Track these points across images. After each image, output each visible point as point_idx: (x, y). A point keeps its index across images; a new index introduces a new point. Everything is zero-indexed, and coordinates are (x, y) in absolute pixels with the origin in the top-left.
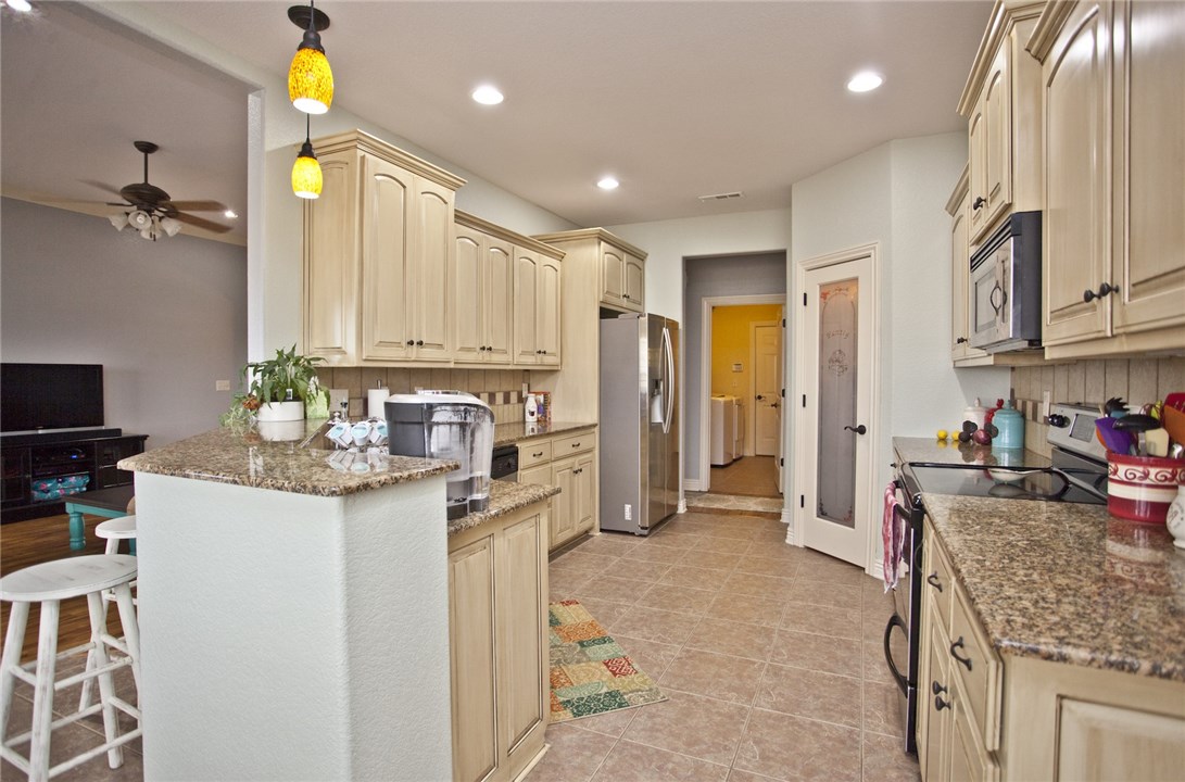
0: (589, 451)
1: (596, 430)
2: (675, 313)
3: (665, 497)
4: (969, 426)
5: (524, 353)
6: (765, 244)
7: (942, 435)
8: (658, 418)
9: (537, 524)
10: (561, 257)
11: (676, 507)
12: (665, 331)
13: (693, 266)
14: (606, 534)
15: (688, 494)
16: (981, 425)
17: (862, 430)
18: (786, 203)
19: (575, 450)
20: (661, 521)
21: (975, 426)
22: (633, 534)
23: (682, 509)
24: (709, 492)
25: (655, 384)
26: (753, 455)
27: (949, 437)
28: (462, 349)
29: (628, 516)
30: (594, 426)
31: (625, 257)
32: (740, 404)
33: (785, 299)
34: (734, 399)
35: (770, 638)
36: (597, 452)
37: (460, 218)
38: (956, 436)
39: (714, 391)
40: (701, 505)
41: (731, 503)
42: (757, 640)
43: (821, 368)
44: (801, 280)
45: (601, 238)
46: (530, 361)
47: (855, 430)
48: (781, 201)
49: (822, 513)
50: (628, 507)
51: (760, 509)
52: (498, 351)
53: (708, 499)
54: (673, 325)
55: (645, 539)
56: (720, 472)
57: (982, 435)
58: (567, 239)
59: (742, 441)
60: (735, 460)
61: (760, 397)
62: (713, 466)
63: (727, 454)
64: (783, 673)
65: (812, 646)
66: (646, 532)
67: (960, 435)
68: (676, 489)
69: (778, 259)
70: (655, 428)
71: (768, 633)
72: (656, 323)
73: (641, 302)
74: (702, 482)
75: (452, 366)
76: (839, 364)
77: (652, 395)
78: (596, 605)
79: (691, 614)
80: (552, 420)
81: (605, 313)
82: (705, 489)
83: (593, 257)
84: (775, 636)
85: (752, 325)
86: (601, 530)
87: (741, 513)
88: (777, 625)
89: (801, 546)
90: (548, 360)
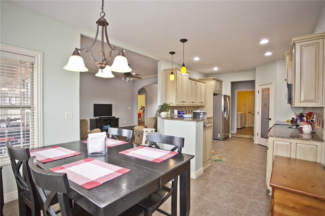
0: (211, 123)
1: (212, 118)
2: (229, 94)
3: (227, 134)
4: (293, 118)
5: (199, 103)
6: (249, 78)
7: (287, 120)
8: (225, 116)
10: (205, 83)
11: (229, 136)
12: (227, 98)
13: (233, 84)
14: (214, 140)
15: (231, 134)
16: (295, 118)
17: (270, 119)
18: (255, 70)
19: (208, 122)
20: (226, 138)
21: (294, 119)
22: (220, 140)
23: (230, 136)
24: (236, 134)
25: (225, 109)
26: (248, 127)
27: (289, 121)
28: (189, 102)
29: (219, 136)
30: (212, 117)
31: (218, 82)
32: (244, 114)
33: (255, 90)
34: (243, 113)
36: (212, 123)
37: (190, 79)
38: (290, 120)
39: (238, 111)
40: (235, 136)
41: (242, 136)
43: (262, 106)
44: (258, 88)
45: (214, 79)
46: (199, 104)
47: (269, 119)
49: (262, 137)
50: (219, 134)
51: (249, 137)
52: (195, 103)
53: (236, 135)
54: (229, 97)
55: (222, 141)
56: (239, 130)
57: (295, 120)
58: (206, 79)
59: (245, 123)
60: (243, 128)
61: (250, 112)
62: (237, 129)
63: (241, 126)
66: (223, 140)
67: (291, 120)
68: (229, 133)
69: (253, 82)
70: (225, 118)
71: (248, 155)
72: (225, 96)
73: (221, 92)
74: (235, 131)
75: (188, 106)
76: (266, 106)
77: (224, 112)
79: (233, 152)
81: (215, 94)
82: (235, 133)
83: (212, 84)
85: (248, 95)
86: (213, 139)
87: (244, 138)
88: (250, 154)
89: (257, 144)
90: (203, 104)
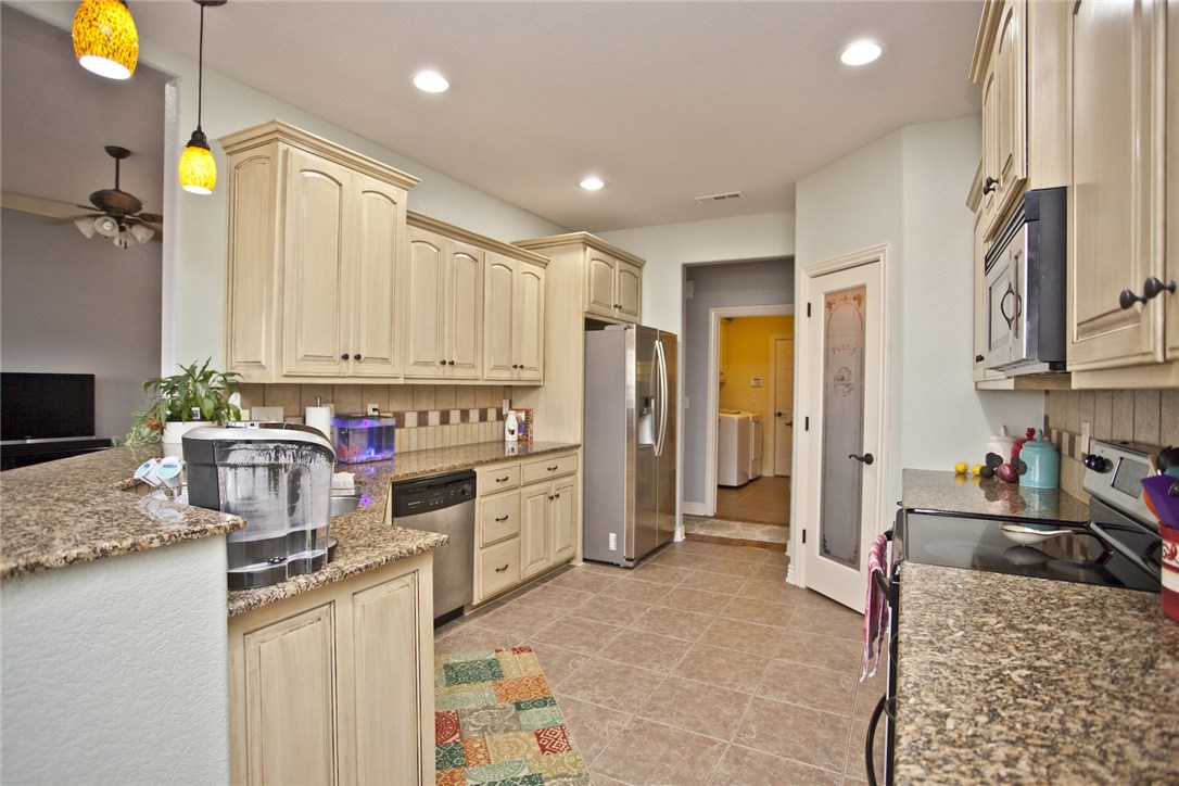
0: (571, 474)
1: (580, 451)
2: (675, 326)
3: (658, 522)
4: (993, 459)
5: (496, 368)
6: (771, 250)
7: (961, 468)
8: (647, 439)
9: (417, 583)
10: (545, 264)
11: (672, 534)
12: (658, 345)
13: (695, 275)
14: (589, 565)
15: (688, 519)
16: (1007, 458)
17: (869, 459)
18: (790, 206)
19: (551, 474)
20: (652, 548)
21: (1000, 459)
22: (618, 565)
23: (679, 537)
24: (715, 517)
25: (644, 401)
26: (772, 475)
27: (970, 471)
28: (417, 363)
29: (612, 546)
30: (578, 446)
31: (617, 264)
32: (757, 421)
33: (793, 308)
34: (751, 416)
35: (740, 706)
36: (580, 475)
37: (413, 219)
38: (977, 471)
39: (723, 405)
40: (702, 532)
41: (736, 531)
42: (725, 711)
43: (826, 386)
44: (807, 290)
45: (587, 243)
46: (504, 377)
47: (861, 459)
48: (785, 202)
49: (825, 551)
50: (612, 536)
51: (766, 539)
52: (461, 365)
53: (712, 526)
54: (669, 340)
55: (630, 572)
56: (733, 495)
57: (1007, 471)
58: (551, 244)
59: (760, 459)
60: (750, 481)
61: (780, 414)
62: (720, 487)
63: (742, 472)
64: (746, 759)
65: (789, 723)
66: (631, 564)
67: (982, 469)
68: (672, 512)
69: (786, 265)
70: (643, 453)
71: (740, 700)
72: (646, 337)
73: (636, 313)
74: (708, 506)
75: (401, 381)
76: (845, 383)
77: (641, 415)
78: (551, 654)
79: (656, 671)
80: (534, 439)
81: (592, 324)
82: (711, 514)
83: (578, 263)
84: (748, 705)
85: (772, 338)
86: (585, 560)
87: (744, 543)
88: (753, 690)
89: (802, 586)
90: (528, 376)
